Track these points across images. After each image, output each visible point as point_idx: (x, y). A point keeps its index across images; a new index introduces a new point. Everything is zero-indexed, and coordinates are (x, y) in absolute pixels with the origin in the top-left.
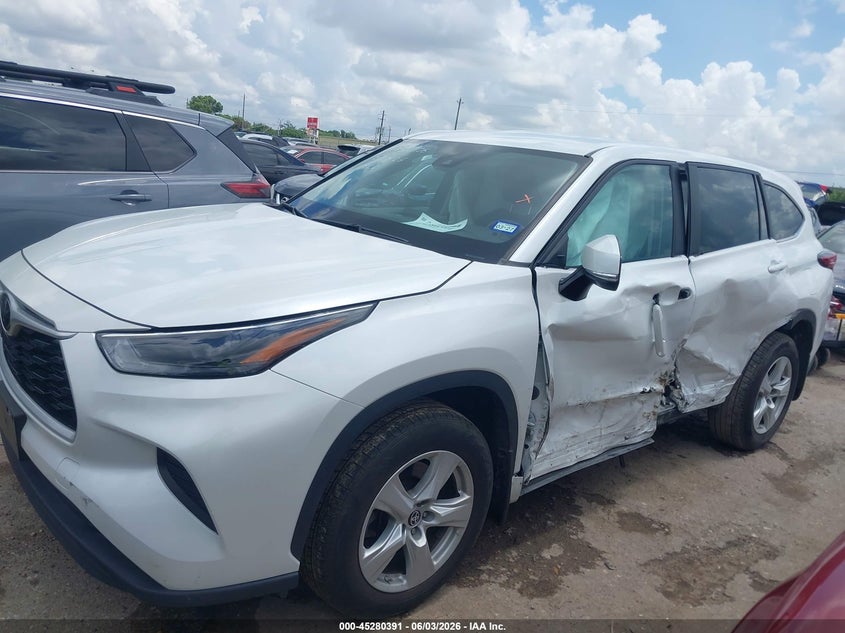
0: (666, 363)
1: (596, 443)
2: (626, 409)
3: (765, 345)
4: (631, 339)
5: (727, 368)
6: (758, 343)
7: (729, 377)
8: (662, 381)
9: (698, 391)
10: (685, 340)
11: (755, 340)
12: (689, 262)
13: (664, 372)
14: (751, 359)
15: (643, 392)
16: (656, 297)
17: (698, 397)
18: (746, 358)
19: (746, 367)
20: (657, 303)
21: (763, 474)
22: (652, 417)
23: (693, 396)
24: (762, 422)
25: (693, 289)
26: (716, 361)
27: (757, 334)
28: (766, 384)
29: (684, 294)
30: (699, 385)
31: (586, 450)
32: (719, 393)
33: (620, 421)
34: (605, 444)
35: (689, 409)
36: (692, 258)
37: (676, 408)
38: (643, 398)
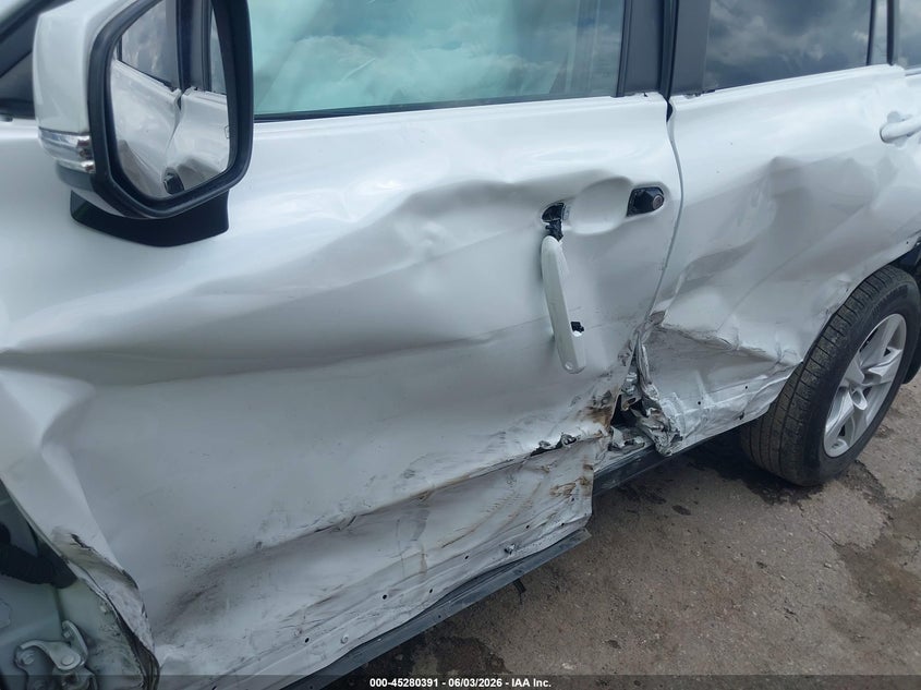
0: (605, 375)
1: (408, 592)
2: (498, 492)
3: (860, 295)
4: (464, 342)
5: (771, 352)
6: (844, 295)
7: (777, 368)
8: (595, 413)
9: (709, 403)
10: (662, 314)
11: (837, 289)
12: (670, 110)
13: (600, 394)
14: (828, 324)
15: (540, 451)
16: (554, 215)
17: (707, 417)
18: (814, 328)
19: (817, 341)
20: (555, 231)
21: (837, 546)
22: (580, 490)
23: (695, 416)
24: (842, 433)
25: (672, 186)
26: (747, 343)
27: (844, 278)
28: (854, 371)
29: (643, 200)
30: (710, 391)
31: (376, 615)
32: (754, 400)
33: (480, 524)
34: (441, 583)
35: (683, 445)
36: (679, 101)
37: (653, 447)
38: (543, 461)
